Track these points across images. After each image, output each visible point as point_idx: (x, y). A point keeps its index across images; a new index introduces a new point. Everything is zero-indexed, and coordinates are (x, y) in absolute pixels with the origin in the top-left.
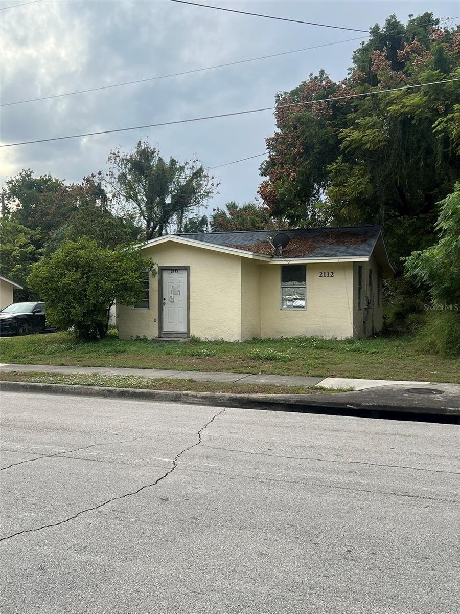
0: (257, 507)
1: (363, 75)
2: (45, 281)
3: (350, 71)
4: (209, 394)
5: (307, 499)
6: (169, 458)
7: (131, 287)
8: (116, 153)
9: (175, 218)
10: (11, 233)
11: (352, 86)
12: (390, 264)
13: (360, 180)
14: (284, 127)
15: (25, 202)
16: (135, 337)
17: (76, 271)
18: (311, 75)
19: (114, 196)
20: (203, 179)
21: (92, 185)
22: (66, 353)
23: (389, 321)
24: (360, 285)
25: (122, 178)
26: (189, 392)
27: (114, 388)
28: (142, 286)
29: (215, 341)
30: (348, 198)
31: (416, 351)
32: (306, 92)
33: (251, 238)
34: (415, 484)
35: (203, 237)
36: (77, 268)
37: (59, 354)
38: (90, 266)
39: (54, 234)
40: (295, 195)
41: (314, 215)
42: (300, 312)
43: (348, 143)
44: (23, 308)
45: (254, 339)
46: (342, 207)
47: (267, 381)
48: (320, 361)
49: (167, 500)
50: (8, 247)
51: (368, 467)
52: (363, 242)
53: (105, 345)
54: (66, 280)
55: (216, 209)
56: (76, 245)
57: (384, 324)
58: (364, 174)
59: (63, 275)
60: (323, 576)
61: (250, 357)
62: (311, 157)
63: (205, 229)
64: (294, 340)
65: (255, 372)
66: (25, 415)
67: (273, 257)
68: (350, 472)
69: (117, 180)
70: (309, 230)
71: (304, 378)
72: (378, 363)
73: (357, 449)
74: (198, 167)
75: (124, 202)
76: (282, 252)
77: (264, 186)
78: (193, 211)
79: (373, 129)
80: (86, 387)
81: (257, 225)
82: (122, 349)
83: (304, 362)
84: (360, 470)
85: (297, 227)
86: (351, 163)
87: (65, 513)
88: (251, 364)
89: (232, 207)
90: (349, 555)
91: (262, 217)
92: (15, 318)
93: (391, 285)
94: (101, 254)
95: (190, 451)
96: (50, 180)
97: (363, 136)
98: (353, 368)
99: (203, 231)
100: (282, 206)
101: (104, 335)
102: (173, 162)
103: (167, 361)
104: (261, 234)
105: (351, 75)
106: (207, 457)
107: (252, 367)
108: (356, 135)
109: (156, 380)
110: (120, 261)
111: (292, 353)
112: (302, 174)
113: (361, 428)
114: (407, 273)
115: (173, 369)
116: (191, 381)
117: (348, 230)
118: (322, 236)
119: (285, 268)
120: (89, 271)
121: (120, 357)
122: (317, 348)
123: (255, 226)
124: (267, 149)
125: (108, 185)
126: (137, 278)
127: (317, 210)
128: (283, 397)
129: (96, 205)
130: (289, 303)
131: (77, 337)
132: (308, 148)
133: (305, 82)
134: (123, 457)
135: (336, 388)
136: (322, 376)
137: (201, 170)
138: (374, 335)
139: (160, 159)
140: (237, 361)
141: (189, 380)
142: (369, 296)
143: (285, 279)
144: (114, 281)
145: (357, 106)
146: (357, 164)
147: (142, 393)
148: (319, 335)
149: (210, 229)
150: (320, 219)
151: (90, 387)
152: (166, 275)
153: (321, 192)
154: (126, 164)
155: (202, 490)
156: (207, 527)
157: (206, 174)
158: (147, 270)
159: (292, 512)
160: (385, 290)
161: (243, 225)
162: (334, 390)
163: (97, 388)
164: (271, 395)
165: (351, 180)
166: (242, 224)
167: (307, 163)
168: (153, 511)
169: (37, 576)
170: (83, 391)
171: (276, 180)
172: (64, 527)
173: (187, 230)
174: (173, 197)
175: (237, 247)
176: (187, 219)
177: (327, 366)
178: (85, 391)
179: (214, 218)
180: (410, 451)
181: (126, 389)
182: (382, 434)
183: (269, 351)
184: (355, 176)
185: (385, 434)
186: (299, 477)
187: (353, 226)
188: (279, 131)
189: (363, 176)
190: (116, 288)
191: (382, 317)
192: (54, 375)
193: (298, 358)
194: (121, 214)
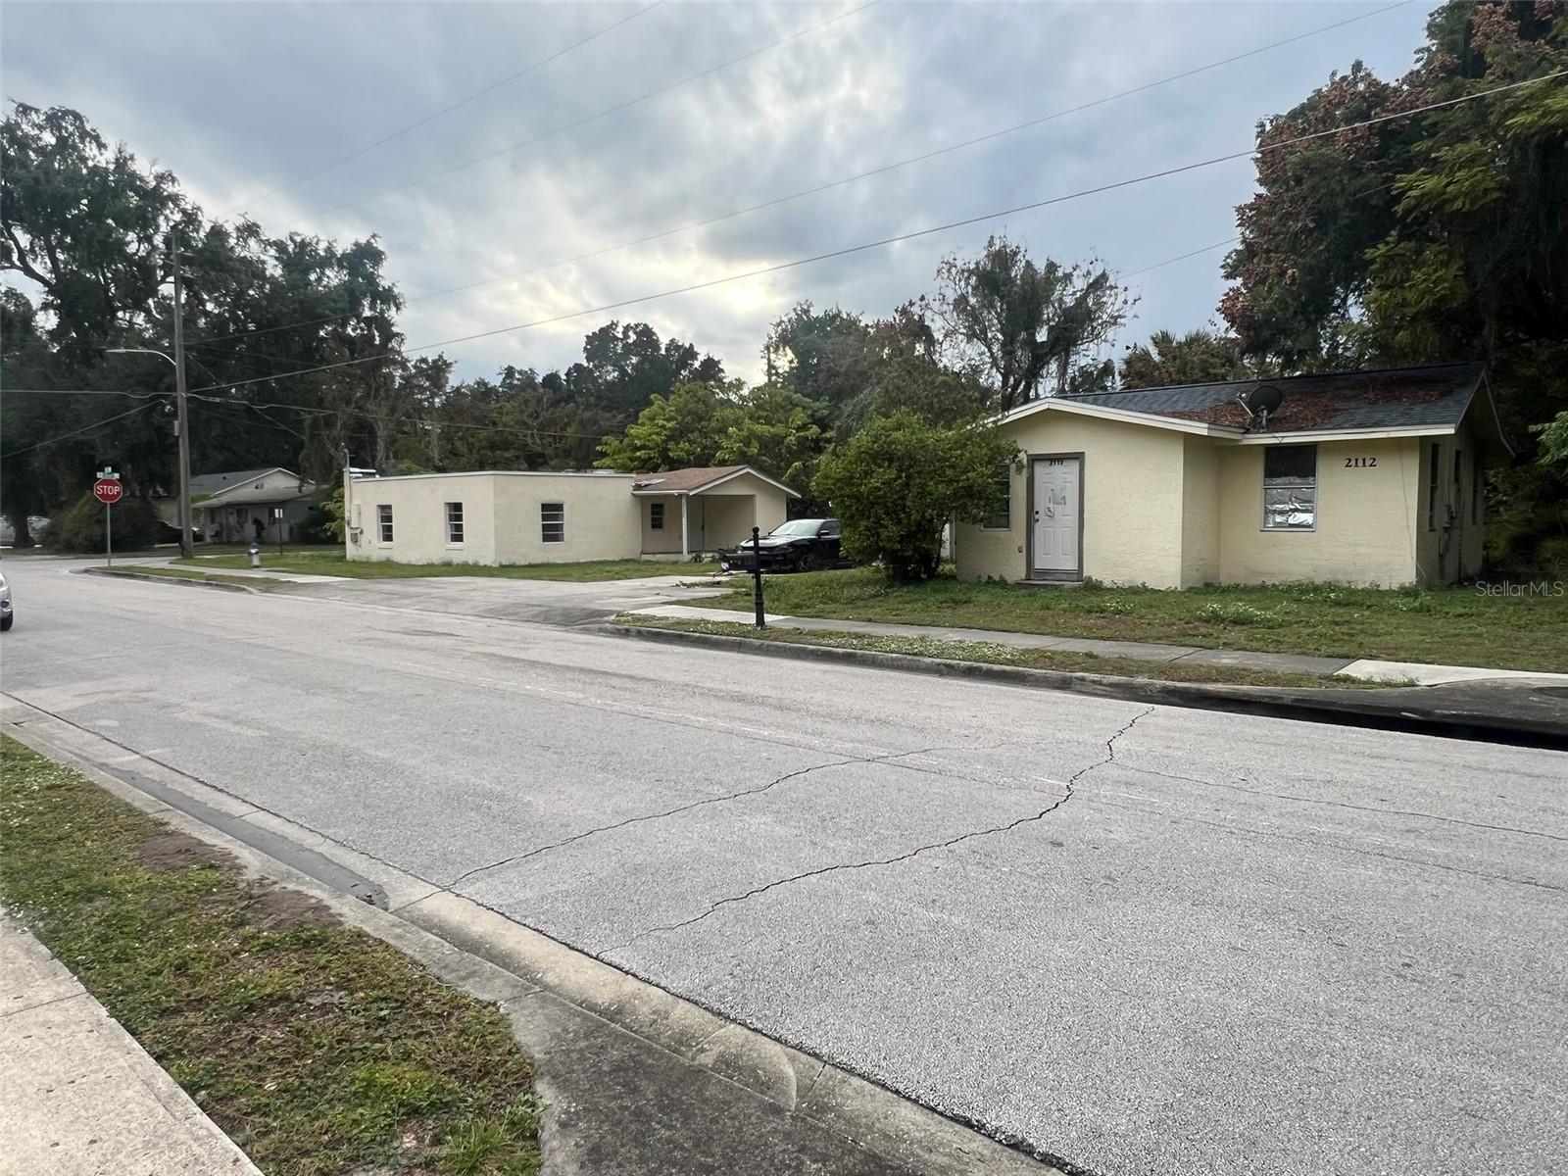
0: (1223, 873)
1: (1452, 59)
2: (839, 484)
3: (1421, 55)
4: (1124, 679)
5: (1321, 869)
6: (1060, 780)
7: (980, 492)
8: (951, 261)
9: (1053, 366)
10: (782, 407)
11: (1423, 84)
12: (1502, 439)
13: (1439, 273)
14: (1275, 181)
15: (802, 355)
16: (985, 579)
17: (889, 467)
18: (1334, 74)
19: (946, 336)
20: (1108, 292)
21: (910, 320)
22: (872, 602)
23: (1497, 554)
24: (1434, 480)
25: (961, 303)
26: (1086, 675)
27: (955, 662)
28: (999, 490)
29: (1130, 588)
30: (1410, 311)
31: (1559, 614)
32: (1323, 110)
33: (1202, 397)
34: (1553, 865)
35: (1107, 399)
36: (891, 461)
37: (861, 603)
38: (911, 458)
39: (847, 407)
40: (1296, 312)
41: (1334, 347)
42: (1301, 536)
43: (1413, 202)
44: (803, 529)
45: (1207, 585)
46: (1397, 329)
47: (1236, 661)
48: (1344, 629)
49: (1061, 845)
50: (779, 429)
51: (1446, 826)
52: (1443, 395)
53: (935, 591)
54: (874, 482)
55: (1132, 346)
56: (890, 423)
57: (1486, 560)
58: (1449, 260)
59: (868, 474)
60: (1356, 999)
61: (1200, 619)
62: (1332, 235)
63: (1110, 384)
64: (1290, 588)
65: (1209, 645)
66: (820, 696)
67: (1248, 431)
68: (1408, 831)
69: (951, 307)
70: (1324, 378)
71: (1310, 659)
72: (1471, 635)
73: (1424, 793)
74: (1099, 273)
75: (962, 345)
76: (1267, 420)
77: (1232, 297)
78: (1087, 353)
79: (1471, 168)
80: (909, 657)
81: (1212, 371)
82: (965, 598)
83: (1310, 630)
84: (1431, 830)
85: (1298, 373)
86: (1419, 240)
87: (898, 848)
88: (1203, 630)
89: (1163, 341)
90: (1408, 972)
91: (1224, 356)
92: (792, 544)
93: (1503, 482)
94: (930, 437)
95: (1094, 772)
96: (838, 315)
97: (1448, 184)
98: (1415, 645)
99: (1105, 388)
100: (1266, 333)
101: (932, 574)
102: (1052, 267)
103: (1043, 620)
104: (1223, 389)
105: (1421, 63)
106: (1126, 783)
107: (1204, 636)
108: (1431, 183)
109: (1027, 651)
110: (960, 448)
111: (1286, 613)
112: (1310, 270)
113: (1431, 756)
114: (1544, 455)
115: (1056, 634)
116: (1090, 655)
117: (1411, 373)
118: (1353, 388)
119: (1269, 449)
120: (911, 466)
121: (961, 610)
122: (1337, 603)
123: (1208, 374)
124: (1239, 225)
125: (936, 317)
126: (991, 476)
127: (1341, 339)
128: (1267, 691)
129: (917, 353)
130: (1279, 519)
131: (888, 576)
132: (1322, 219)
133: (1320, 90)
134: (982, 771)
135: (1378, 680)
136: (1348, 657)
137: (1104, 276)
138: (1463, 580)
139: (1029, 264)
140: (1174, 624)
141: (1086, 654)
142: (1452, 502)
143: (1271, 472)
144: (951, 481)
145: (1435, 124)
146: (1433, 240)
147: (1004, 672)
148: (1342, 580)
149: (1119, 383)
150: (1348, 354)
151: (916, 658)
152: (1040, 470)
153: (1349, 302)
154: (969, 278)
155: (1120, 835)
156: (1134, 894)
157: (1113, 284)
158: (1007, 461)
159: (1292, 888)
160: (1489, 491)
161: (1185, 374)
162: (1374, 683)
163: (928, 660)
164: (1245, 688)
165: (1417, 275)
166: (1181, 371)
167: (1321, 247)
168: (1038, 860)
169: (865, 932)
170: (905, 663)
171: (1255, 285)
172: (899, 867)
173: (1074, 388)
174: (1051, 330)
175: (1174, 415)
176: (1076, 368)
177: (1359, 639)
178: (909, 663)
179: (1128, 362)
180: (1541, 804)
181: (976, 665)
182: (1478, 769)
183: (1238, 607)
184: (1430, 266)
185: (1486, 769)
186: (1304, 831)
187: (1419, 365)
188: (1263, 190)
189: (1445, 264)
190: (955, 494)
191: (1481, 545)
192: (857, 636)
193: (1297, 623)
194: (958, 366)
